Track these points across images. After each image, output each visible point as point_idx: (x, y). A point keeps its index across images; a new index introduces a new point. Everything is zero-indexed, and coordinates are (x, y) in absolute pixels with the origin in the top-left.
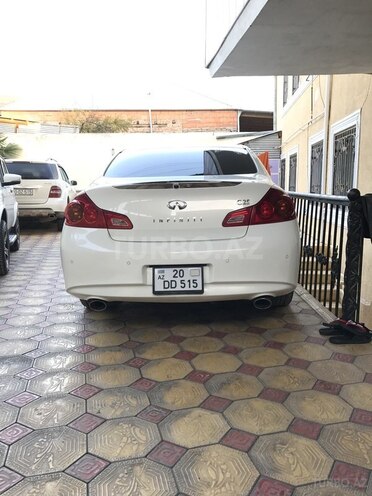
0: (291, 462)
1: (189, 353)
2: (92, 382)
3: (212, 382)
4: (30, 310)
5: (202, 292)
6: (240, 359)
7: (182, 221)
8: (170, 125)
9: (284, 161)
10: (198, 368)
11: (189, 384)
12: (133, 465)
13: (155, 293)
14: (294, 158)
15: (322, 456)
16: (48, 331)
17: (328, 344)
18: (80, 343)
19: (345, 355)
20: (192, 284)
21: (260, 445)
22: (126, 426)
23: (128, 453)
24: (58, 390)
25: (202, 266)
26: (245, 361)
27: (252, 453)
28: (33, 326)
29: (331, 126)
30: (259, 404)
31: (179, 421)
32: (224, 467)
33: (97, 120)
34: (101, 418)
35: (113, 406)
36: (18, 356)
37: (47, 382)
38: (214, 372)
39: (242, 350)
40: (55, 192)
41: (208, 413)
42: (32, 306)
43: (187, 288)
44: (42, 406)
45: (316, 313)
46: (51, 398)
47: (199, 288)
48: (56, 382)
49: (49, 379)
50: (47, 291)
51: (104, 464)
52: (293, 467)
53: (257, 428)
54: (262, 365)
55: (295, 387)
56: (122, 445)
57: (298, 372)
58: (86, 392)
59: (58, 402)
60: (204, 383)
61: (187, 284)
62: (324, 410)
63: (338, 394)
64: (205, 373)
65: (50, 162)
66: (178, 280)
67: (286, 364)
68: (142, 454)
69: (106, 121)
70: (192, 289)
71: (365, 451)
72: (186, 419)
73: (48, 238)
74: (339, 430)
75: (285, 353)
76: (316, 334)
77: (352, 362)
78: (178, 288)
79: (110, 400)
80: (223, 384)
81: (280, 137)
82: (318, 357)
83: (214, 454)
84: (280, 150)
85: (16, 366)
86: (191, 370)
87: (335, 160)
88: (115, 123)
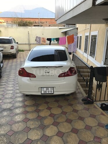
0: (71, 140)
1: (50, 107)
2: (27, 117)
3: (55, 117)
4: (9, 92)
5: (53, 93)
6: (62, 109)
7: (48, 76)
8: (45, 23)
9: (78, 37)
10: (52, 113)
11: (50, 117)
12: (37, 141)
13: (41, 94)
14: (81, 37)
15: (78, 139)
16: (15, 100)
17: (83, 104)
18: (23, 104)
19: (87, 108)
20: (51, 92)
21: (65, 135)
22: (35, 130)
23: (36, 138)
24: (19, 120)
25: (53, 87)
26: (63, 110)
27: (63, 138)
28: (11, 98)
29: (91, 32)
30: (65, 124)
31: (47, 129)
32: (57, 142)
33: (23, 21)
34: (30, 128)
35: (32, 124)
36: (8, 108)
37: (17, 117)
38: (56, 114)
39: (63, 106)
40: (12, 48)
41: (54, 126)
42: (10, 90)
43: (49, 93)
44: (16, 125)
45: (82, 93)
46: (18, 122)
47: (52, 93)
48: (19, 117)
49: (17, 116)
50: (13, 84)
51: (31, 141)
52: (71, 141)
53: (64, 131)
54: (67, 112)
55: (74, 118)
56: (35, 136)
57: (75, 114)
58: (26, 120)
59: (20, 124)
60: (53, 117)
61: (49, 92)
62: (79, 125)
63: (83, 121)
64: (54, 114)
65: (10, 38)
66: (47, 91)
67: (73, 111)
68: (39, 138)
69: (26, 22)
70: (51, 93)
71: (86, 137)
72: (49, 128)
73: (11, 61)
74: (82, 131)
75: (73, 108)
76: (81, 101)
77: (88, 110)
78: (47, 93)
79: (32, 123)
80: (58, 117)
81: (77, 29)
82: (80, 109)
83: (55, 138)
84: (77, 33)
85: (8, 112)
86: (50, 113)
87: (91, 43)
88: (29, 23)
